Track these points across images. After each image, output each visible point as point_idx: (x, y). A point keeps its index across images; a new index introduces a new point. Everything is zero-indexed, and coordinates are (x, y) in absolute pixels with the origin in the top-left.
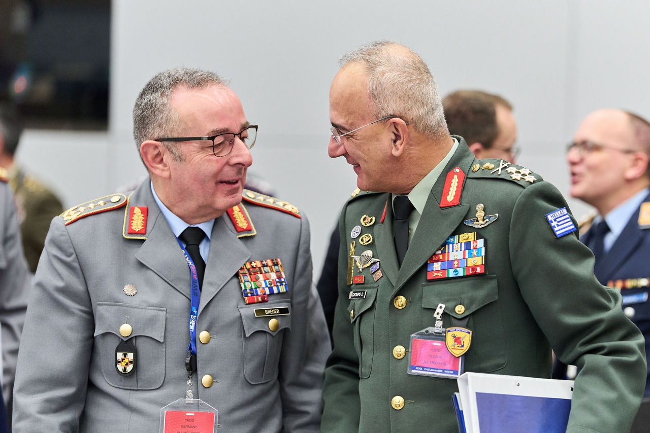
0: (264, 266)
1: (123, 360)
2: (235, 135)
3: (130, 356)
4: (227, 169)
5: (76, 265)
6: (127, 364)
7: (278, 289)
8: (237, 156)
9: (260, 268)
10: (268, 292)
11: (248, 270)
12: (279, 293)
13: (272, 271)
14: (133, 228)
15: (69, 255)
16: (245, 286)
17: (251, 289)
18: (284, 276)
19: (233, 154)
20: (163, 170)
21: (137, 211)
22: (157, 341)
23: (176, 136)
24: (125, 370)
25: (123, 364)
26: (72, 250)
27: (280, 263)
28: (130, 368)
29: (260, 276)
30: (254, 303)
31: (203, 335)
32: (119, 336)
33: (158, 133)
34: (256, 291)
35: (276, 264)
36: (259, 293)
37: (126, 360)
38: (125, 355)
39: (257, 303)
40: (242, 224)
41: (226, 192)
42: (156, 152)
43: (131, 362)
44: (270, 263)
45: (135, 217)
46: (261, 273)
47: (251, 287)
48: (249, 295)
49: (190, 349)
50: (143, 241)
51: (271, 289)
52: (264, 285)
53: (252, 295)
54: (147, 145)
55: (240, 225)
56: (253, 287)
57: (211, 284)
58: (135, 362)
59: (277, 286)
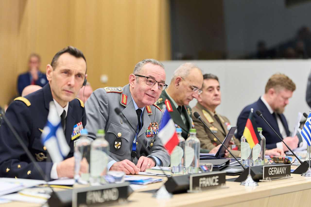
0: (152, 124)
1: (117, 144)
2: (156, 82)
3: (120, 143)
4: (150, 91)
5: (108, 107)
6: (118, 146)
8: (154, 88)
9: (151, 125)
10: (153, 134)
13: (155, 127)
14: (124, 101)
15: (106, 104)
18: (158, 128)
19: (153, 87)
20: (133, 85)
21: (125, 96)
22: (127, 140)
23: (140, 75)
24: (117, 148)
25: (117, 146)
26: (107, 102)
27: (157, 124)
28: (119, 147)
29: (151, 128)
30: (149, 137)
32: (117, 136)
33: (136, 73)
34: (150, 133)
35: (156, 124)
36: (151, 134)
37: (118, 145)
38: (118, 143)
40: (149, 110)
41: (147, 98)
42: (133, 79)
43: (120, 145)
44: (154, 124)
45: (124, 98)
46: (152, 127)
48: (148, 134)
50: (125, 107)
51: (154, 132)
52: (152, 131)
53: (149, 134)
54: (132, 75)
55: (149, 111)
56: (149, 132)
58: (121, 145)
59: (156, 131)
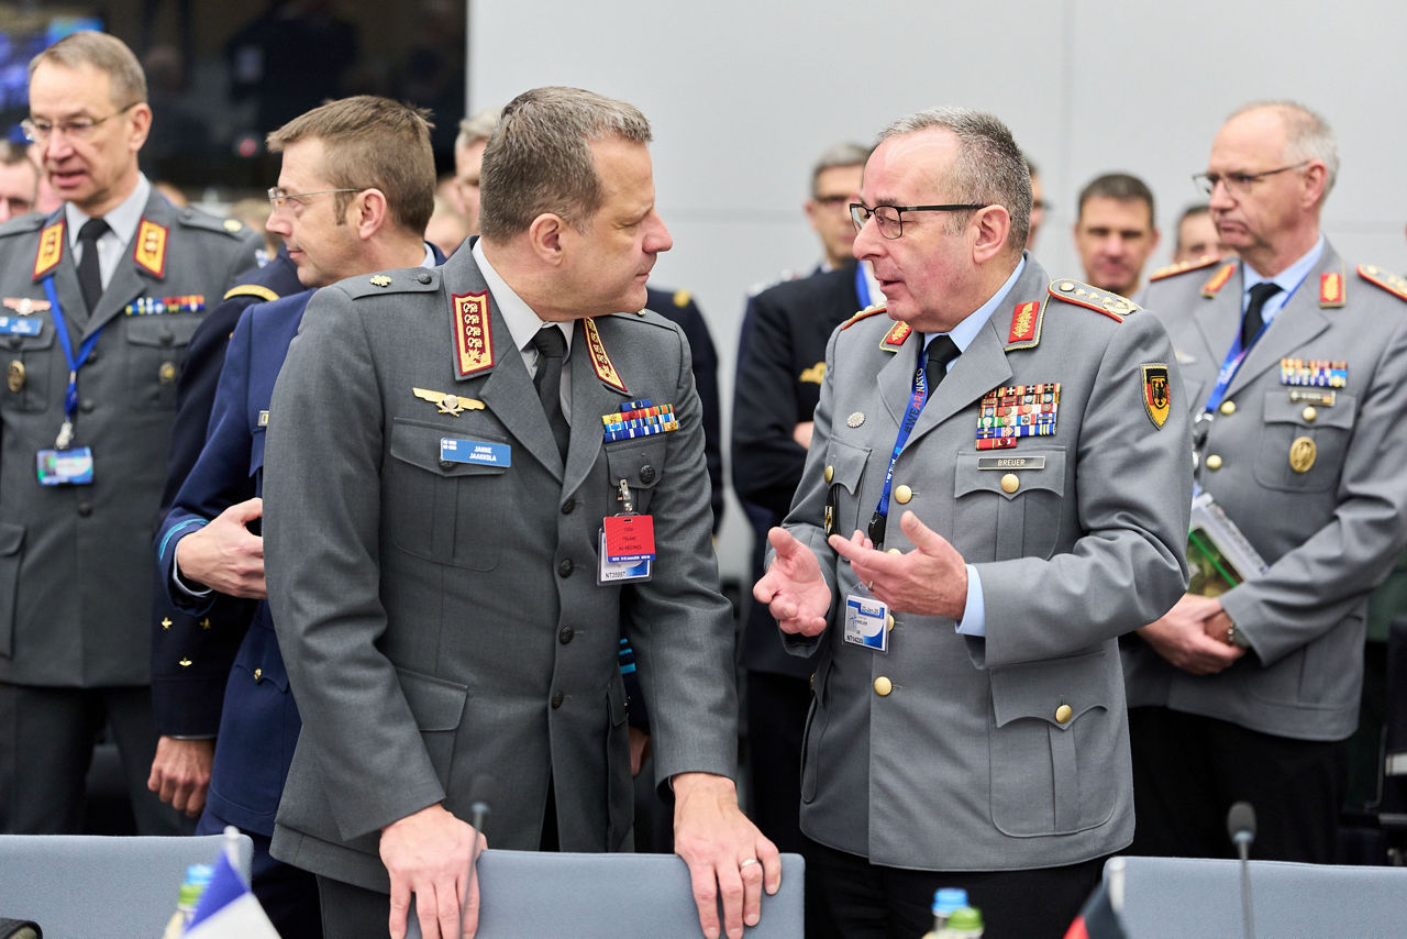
0: (1027, 394)
7: (1037, 429)
9: (1019, 397)
10: (1018, 434)
11: (1000, 399)
12: (1037, 435)
13: (1038, 402)
16: (982, 424)
17: (992, 428)
18: (1055, 411)
27: (1057, 390)
30: (991, 449)
31: (903, 492)
34: (999, 432)
35: (1049, 392)
36: (1003, 435)
39: (995, 449)
40: (1021, 330)
44: (1040, 390)
46: (1018, 404)
47: (992, 424)
48: (986, 436)
49: (879, 508)
51: (1025, 429)
52: (1014, 423)
53: (991, 436)
56: (996, 425)
57: (927, 417)
59: (1037, 424)
